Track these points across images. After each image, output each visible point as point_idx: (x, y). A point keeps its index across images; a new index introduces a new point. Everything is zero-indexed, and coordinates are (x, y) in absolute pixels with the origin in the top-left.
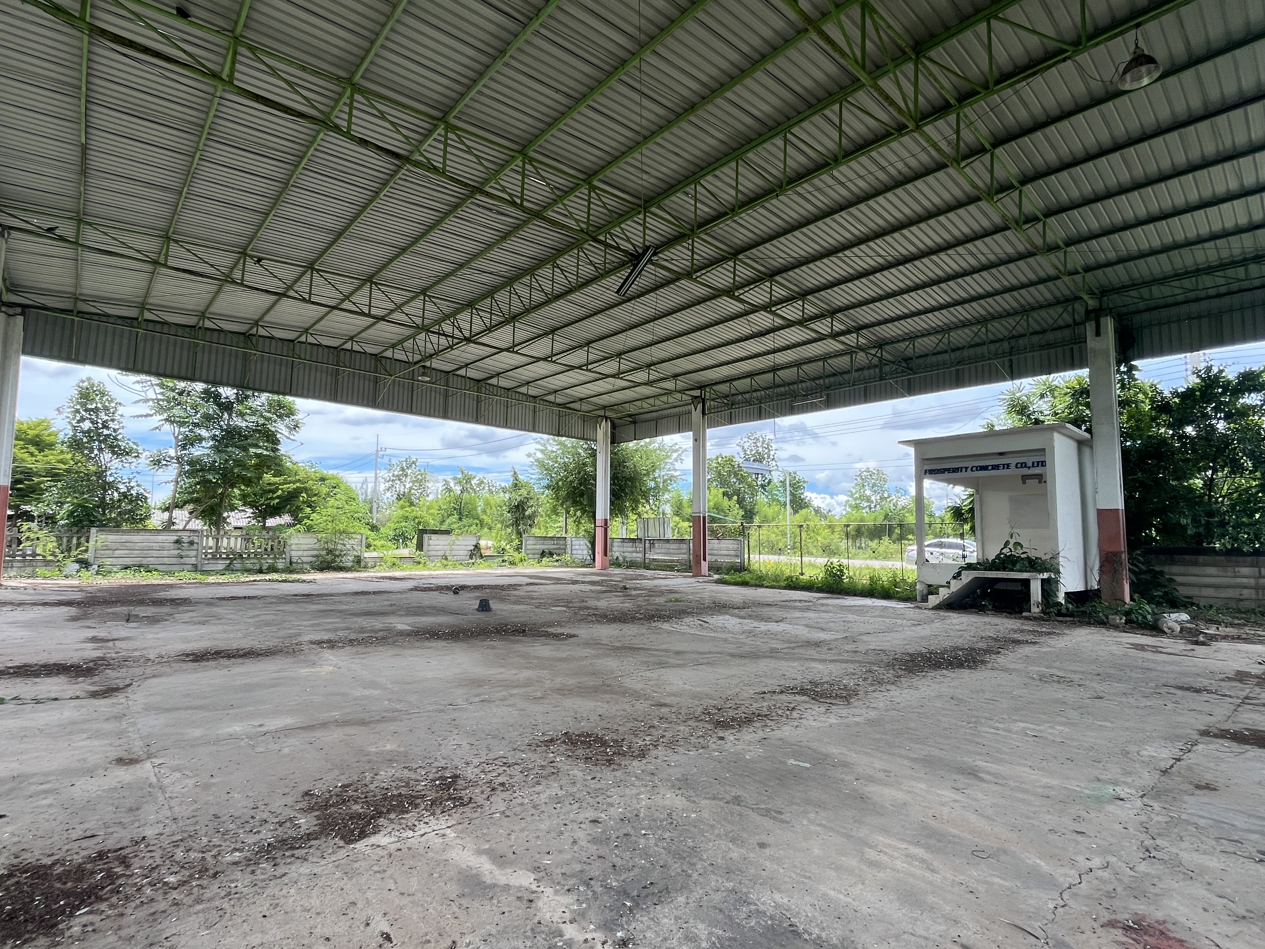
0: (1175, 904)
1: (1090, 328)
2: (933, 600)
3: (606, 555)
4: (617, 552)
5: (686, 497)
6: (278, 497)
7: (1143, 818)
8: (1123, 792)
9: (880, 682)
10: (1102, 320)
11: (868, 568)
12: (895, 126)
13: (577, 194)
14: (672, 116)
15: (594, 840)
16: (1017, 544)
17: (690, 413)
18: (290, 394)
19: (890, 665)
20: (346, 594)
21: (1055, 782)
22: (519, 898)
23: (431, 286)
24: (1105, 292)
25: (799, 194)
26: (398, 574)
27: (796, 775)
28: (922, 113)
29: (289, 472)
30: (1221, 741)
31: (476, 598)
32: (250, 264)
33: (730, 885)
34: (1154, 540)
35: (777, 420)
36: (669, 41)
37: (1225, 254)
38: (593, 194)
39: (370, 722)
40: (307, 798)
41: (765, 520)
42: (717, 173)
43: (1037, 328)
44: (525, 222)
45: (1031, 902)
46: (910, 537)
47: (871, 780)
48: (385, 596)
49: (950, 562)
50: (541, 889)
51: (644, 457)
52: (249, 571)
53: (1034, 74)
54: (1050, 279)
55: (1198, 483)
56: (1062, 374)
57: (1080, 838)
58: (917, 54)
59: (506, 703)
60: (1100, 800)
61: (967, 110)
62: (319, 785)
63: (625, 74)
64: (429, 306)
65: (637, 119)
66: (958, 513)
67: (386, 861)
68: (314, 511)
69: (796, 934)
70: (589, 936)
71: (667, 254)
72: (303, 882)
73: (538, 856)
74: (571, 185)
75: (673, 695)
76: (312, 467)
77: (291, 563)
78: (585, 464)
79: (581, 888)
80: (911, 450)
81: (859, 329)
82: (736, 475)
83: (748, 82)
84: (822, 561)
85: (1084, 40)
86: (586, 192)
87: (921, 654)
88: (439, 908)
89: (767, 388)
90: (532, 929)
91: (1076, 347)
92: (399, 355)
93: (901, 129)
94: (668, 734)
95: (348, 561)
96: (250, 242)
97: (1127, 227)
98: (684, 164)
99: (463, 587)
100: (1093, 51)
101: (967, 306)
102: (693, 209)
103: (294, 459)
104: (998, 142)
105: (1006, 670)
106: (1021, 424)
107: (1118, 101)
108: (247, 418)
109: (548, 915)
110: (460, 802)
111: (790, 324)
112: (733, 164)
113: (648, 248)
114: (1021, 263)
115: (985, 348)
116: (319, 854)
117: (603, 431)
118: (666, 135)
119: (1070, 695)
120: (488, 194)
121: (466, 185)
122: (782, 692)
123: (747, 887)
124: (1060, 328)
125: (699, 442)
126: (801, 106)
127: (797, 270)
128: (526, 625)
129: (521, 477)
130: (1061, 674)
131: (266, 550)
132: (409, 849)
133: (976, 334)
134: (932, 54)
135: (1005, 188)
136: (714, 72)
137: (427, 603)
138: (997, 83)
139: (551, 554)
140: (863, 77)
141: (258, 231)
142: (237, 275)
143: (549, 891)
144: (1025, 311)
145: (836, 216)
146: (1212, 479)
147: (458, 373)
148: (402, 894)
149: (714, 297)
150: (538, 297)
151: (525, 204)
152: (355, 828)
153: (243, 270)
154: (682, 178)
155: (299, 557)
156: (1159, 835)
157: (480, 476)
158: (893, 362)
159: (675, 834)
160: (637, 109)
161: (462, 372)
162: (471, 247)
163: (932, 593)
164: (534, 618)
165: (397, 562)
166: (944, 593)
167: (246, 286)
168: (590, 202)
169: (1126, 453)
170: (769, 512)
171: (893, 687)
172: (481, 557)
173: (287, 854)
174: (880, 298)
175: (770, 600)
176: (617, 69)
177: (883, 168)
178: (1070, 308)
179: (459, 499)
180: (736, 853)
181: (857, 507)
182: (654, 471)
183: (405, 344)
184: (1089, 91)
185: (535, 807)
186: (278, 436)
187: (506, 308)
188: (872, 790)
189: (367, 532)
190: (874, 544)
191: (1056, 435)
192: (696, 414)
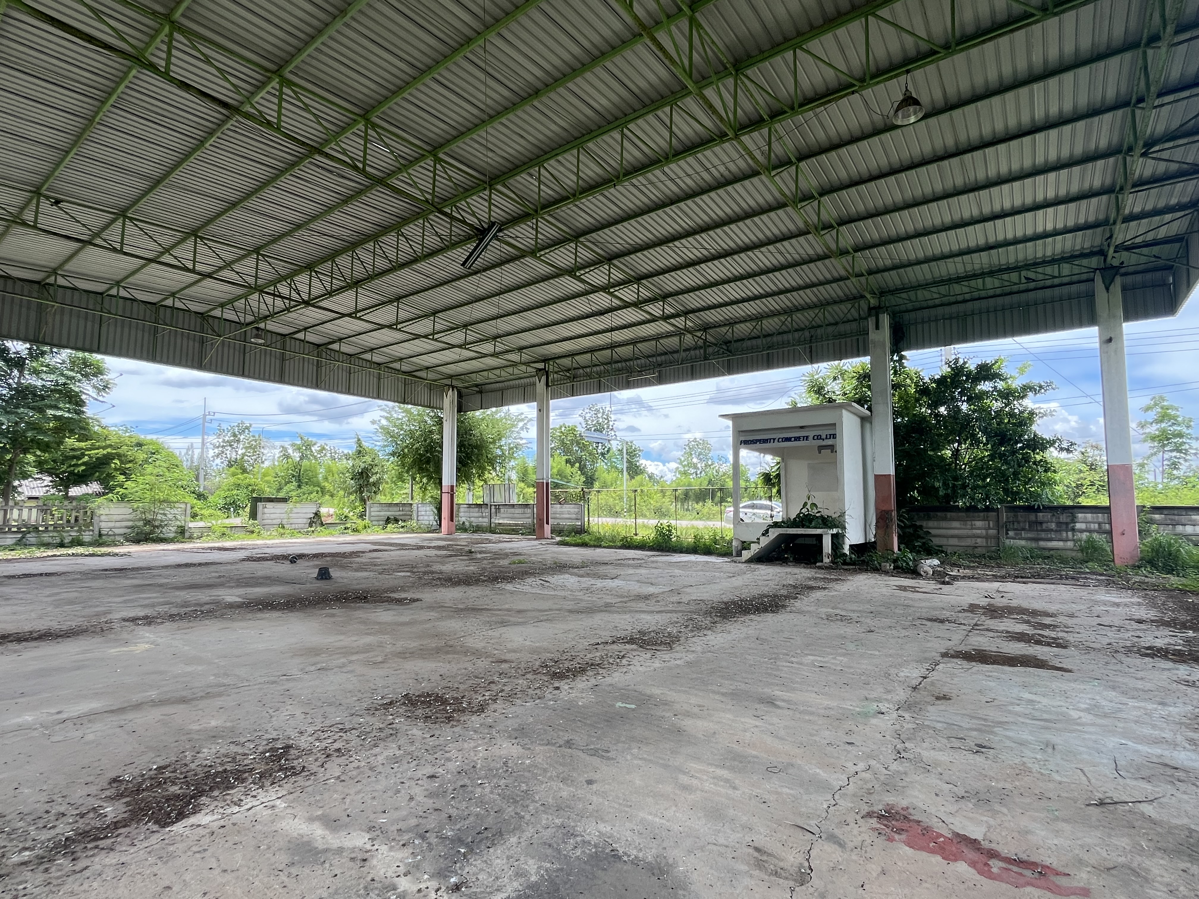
0: (916, 793)
1: (871, 322)
2: (746, 555)
3: (452, 520)
4: (463, 517)
5: (531, 464)
6: (84, 464)
7: (897, 727)
8: (883, 707)
9: (699, 629)
10: (881, 316)
11: (693, 527)
12: (718, 133)
13: (422, 164)
14: (516, 99)
15: (431, 795)
16: (814, 505)
17: (534, 384)
18: (98, 351)
19: (707, 613)
20: (166, 567)
21: (833, 704)
22: (353, 859)
23: (266, 245)
24: (883, 293)
25: (634, 186)
26: (228, 544)
27: (623, 717)
28: (740, 124)
29: (97, 437)
30: (955, 660)
31: (315, 566)
32: (45, 205)
33: (558, 821)
34: (918, 500)
35: (615, 393)
36: (514, 26)
37: (969, 268)
38: (438, 166)
39: (193, 699)
40: (115, 785)
41: (605, 485)
42: (560, 158)
43: (832, 321)
44: (368, 188)
45: (811, 804)
46: (729, 499)
47: (688, 714)
48: (212, 568)
49: (762, 521)
50: (376, 847)
51: (490, 425)
52: (47, 545)
53: (829, 101)
54: (841, 279)
55: (948, 453)
56: (850, 360)
57: (849, 747)
58: (737, 71)
59: (344, 670)
60: (866, 715)
61: (778, 126)
62: (130, 769)
63: (471, 52)
64: (263, 265)
65: (482, 97)
66: (767, 479)
67: (206, 840)
68: (128, 479)
69: (616, 857)
70: (423, 886)
71: (512, 231)
72: (109, 874)
73: (372, 816)
74: (416, 155)
75: (514, 651)
76: (126, 431)
77: (100, 535)
78: (431, 432)
79: (417, 842)
80: (730, 423)
81: (686, 313)
82: (578, 443)
83: (588, 75)
84: (653, 522)
85: (868, 77)
86: (432, 163)
87: (734, 603)
88: (266, 880)
89: (606, 364)
90: (366, 888)
91: (861, 338)
92: (229, 315)
93: (722, 136)
94: (507, 689)
95: (170, 532)
96: (45, 182)
97: (900, 239)
98: (529, 146)
99: (301, 556)
100: (875, 88)
101: (776, 298)
102: (537, 190)
103: (104, 422)
104: (802, 157)
105: (800, 612)
106: (818, 402)
107: (894, 133)
108: (44, 376)
109: (382, 872)
110: (292, 772)
111: (627, 305)
112: (575, 152)
113: (493, 224)
114: (819, 263)
115: (790, 336)
116: (128, 841)
117: (449, 399)
118: (511, 116)
119: (848, 630)
120: (327, 156)
121: (303, 143)
122: (614, 642)
123: (574, 821)
124: (849, 321)
125: (543, 412)
126: (637, 105)
127: (632, 256)
128: (368, 592)
129: (365, 444)
130: (843, 613)
131: (68, 521)
132: (234, 824)
133: (783, 323)
134: (749, 72)
135: (807, 197)
136: (557, 62)
137: (260, 574)
138: (801, 105)
139: (396, 521)
140: (690, 86)
141: (55, 170)
142: (29, 216)
143: (384, 848)
144: (822, 304)
145: (667, 209)
146: (958, 450)
147: (296, 336)
148: (225, 871)
149: (557, 276)
150: (381, 264)
151: (368, 169)
152: (172, 811)
153: (37, 212)
154: (526, 160)
155: (111, 529)
156: (908, 739)
157: (321, 442)
158: (716, 345)
159: (509, 781)
160: (483, 88)
161: (300, 336)
162: (310, 208)
163: (745, 549)
164: (377, 584)
165: (228, 532)
166: (755, 548)
167: (41, 229)
168: (435, 174)
169: (897, 428)
170: (608, 478)
171: (709, 632)
172: (322, 524)
173: (89, 846)
174: (705, 287)
175: (606, 559)
176: (462, 45)
177: (707, 170)
178: (856, 305)
179: (297, 466)
180: (565, 792)
181: (685, 473)
182: (500, 439)
183: (236, 304)
184: (872, 122)
185: (371, 769)
186: (84, 397)
187: (347, 272)
188: (688, 723)
189: (192, 500)
190: (698, 506)
191: (844, 412)
192: (540, 386)
